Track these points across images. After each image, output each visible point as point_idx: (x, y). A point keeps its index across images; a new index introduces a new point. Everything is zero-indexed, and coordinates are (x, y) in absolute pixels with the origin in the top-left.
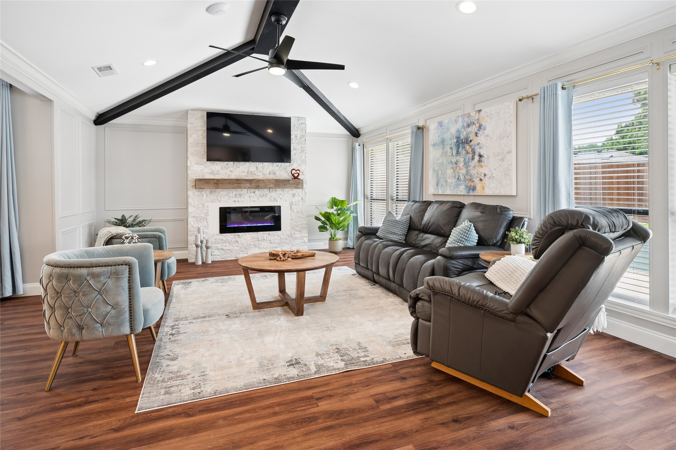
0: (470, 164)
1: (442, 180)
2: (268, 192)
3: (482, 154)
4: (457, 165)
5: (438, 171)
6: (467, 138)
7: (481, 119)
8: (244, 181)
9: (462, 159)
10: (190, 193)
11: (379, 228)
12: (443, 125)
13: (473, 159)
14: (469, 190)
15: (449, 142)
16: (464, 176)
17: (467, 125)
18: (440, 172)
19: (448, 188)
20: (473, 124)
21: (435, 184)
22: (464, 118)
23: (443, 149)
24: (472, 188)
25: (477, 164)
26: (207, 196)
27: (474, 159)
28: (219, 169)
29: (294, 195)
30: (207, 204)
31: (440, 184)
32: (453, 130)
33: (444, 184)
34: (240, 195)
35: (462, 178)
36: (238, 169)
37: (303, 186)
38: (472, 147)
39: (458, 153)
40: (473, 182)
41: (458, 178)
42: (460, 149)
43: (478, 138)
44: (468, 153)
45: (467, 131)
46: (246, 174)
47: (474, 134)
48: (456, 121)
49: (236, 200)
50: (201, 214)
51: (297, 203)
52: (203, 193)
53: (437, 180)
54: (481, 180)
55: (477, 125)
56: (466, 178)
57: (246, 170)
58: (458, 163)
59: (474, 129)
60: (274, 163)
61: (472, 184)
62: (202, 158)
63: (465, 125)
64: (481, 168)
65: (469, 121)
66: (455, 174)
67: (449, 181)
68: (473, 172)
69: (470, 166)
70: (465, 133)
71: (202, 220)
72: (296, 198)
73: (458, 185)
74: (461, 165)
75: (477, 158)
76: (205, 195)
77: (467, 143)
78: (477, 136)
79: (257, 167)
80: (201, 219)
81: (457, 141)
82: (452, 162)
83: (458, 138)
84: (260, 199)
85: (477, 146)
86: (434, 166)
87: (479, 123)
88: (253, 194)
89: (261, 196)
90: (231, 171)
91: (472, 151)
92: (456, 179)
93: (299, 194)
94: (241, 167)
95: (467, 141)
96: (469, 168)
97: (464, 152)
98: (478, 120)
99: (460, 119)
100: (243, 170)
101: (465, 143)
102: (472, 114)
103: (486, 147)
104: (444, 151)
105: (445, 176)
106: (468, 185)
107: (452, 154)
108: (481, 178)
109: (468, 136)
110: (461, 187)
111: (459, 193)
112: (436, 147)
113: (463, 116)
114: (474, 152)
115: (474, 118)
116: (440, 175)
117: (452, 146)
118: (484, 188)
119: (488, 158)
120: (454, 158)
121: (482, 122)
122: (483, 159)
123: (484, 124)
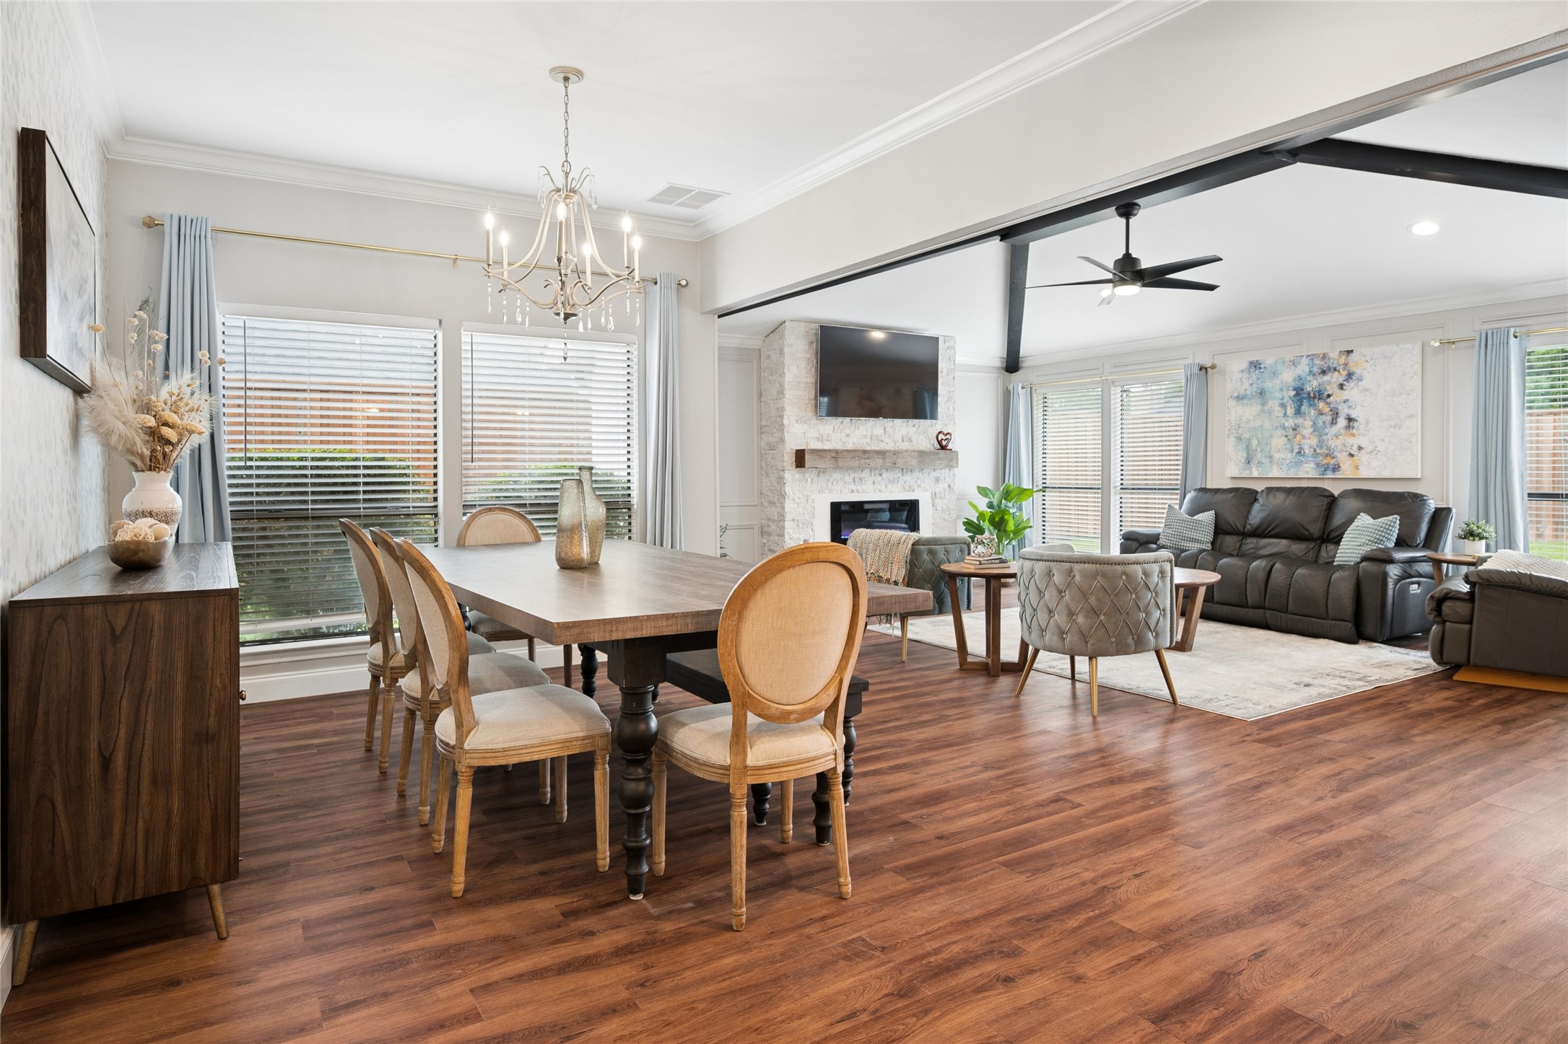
0: (1327, 431)
1: (1259, 454)
2: (900, 474)
3: (1353, 416)
4: (1296, 432)
5: (1249, 441)
6: (1319, 391)
7: (1351, 364)
8: (876, 456)
9: (1308, 423)
10: (787, 475)
11: (1159, 534)
12: (1261, 366)
13: (1334, 422)
14: (1325, 471)
15: (1278, 395)
16: (1312, 450)
17: (1320, 371)
18: (1255, 442)
19: (1275, 467)
20: (1335, 370)
21: (1243, 461)
22: (1312, 359)
23: (1263, 404)
24: (1331, 467)
25: (1343, 431)
26: (812, 482)
27: (1336, 423)
28: (831, 432)
29: (937, 480)
30: (812, 497)
31: (1255, 461)
32: (1288, 376)
33: (1264, 461)
34: (861, 480)
35: (1307, 451)
36: (857, 431)
37: (957, 463)
38: (1332, 406)
39: (1298, 412)
40: (1333, 458)
41: (1299, 452)
42: (1303, 407)
43: (1346, 392)
44: (1321, 414)
45: (1320, 381)
46: (868, 440)
47: (1336, 386)
48: (1295, 363)
49: (853, 487)
50: (804, 514)
51: (943, 496)
52: (807, 476)
53: (1248, 454)
54: (1351, 455)
55: (1344, 373)
56: (1318, 451)
57: (869, 434)
58: (1300, 429)
59: (1335, 378)
60: (910, 420)
61: (1332, 462)
62: (806, 410)
63: (1315, 369)
64: (1352, 437)
65: (1326, 365)
66: (1292, 446)
67: (1277, 456)
68: (1333, 443)
69: (1326, 434)
70: (1315, 383)
71: (805, 526)
72: (941, 486)
73: (1298, 464)
74: (1307, 431)
75: (1342, 422)
76: (809, 480)
77: (1319, 399)
78: (1342, 388)
79: (885, 428)
80: (804, 524)
81: (1297, 394)
82: (1284, 428)
83: (1299, 391)
84: (889, 486)
85: (1343, 404)
86: (1240, 431)
87: (1348, 370)
88: (878, 478)
89: (890, 482)
90: (848, 435)
91: (1331, 411)
92: (1294, 454)
93: (945, 478)
94: (861, 428)
95: (1320, 395)
96: (1324, 437)
97: (1313, 412)
98: (1346, 365)
99: (1305, 361)
100: (864, 433)
101: (1315, 397)
102: (1331, 355)
103: (1362, 406)
104: (1266, 408)
105: (1268, 449)
106: (1323, 463)
107: (1285, 415)
108: (1352, 452)
109: (1322, 388)
110: (1307, 465)
111: (1301, 475)
112: (1245, 401)
113: (1312, 357)
114: (1337, 414)
115: (1336, 362)
116: (1254, 447)
117: (1284, 401)
118: (1357, 468)
119: (1367, 423)
120: (1290, 420)
121: (1353, 369)
122: (1356, 424)
123: (1358, 371)
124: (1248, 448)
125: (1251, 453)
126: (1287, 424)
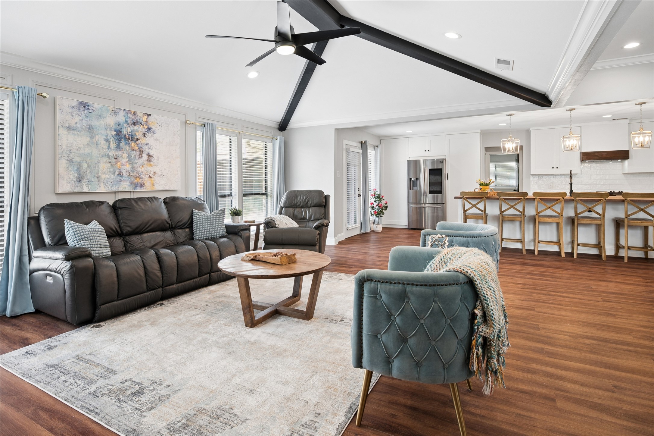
0: (136, 161)
1: (89, 175)
3: (151, 154)
4: (117, 160)
5: (79, 164)
6: (131, 135)
7: (149, 122)
9: (125, 155)
12: (89, 107)
13: (140, 156)
14: (136, 187)
15: (103, 132)
16: (128, 173)
17: (132, 122)
18: (85, 165)
20: (141, 124)
21: (75, 180)
23: (92, 137)
24: (140, 184)
25: (146, 163)
27: (142, 157)
31: (85, 179)
32: (111, 121)
33: (93, 180)
35: (124, 174)
38: (139, 146)
39: (118, 147)
40: (140, 179)
41: (119, 174)
42: (121, 144)
43: (147, 139)
44: (133, 150)
45: (132, 128)
47: (141, 134)
48: (115, 113)
53: (79, 174)
54: (150, 177)
55: (146, 127)
56: (132, 174)
58: (120, 159)
59: (140, 129)
61: (140, 181)
63: (129, 120)
64: (150, 167)
65: (136, 120)
66: (114, 170)
67: (103, 176)
68: (140, 169)
69: (136, 164)
70: (129, 130)
73: (119, 182)
74: (124, 160)
75: (145, 157)
77: (132, 140)
78: (145, 136)
81: (117, 135)
82: (108, 157)
83: (118, 133)
85: (145, 146)
86: (71, 156)
87: (148, 126)
91: (139, 149)
92: (116, 175)
95: (131, 138)
96: (135, 165)
97: (128, 148)
98: (147, 122)
99: (122, 113)
101: (129, 139)
102: (139, 114)
103: (155, 149)
104: (94, 140)
105: (96, 171)
106: (135, 182)
107: (109, 147)
108: (151, 176)
109: (133, 133)
110: (125, 183)
111: (121, 190)
112: (75, 132)
113: (127, 112)
114: (142, 151)
115: (141, 119)
116: (84, 169)
117: (108, 138)
118: (153, 185)
119: (158, 159)
120: (113, 152)
121: (151, 126)
122: (152, 159)
123: (153, 128)
124: (79, 169)
125: (81, 173)
126: (110, 154)
